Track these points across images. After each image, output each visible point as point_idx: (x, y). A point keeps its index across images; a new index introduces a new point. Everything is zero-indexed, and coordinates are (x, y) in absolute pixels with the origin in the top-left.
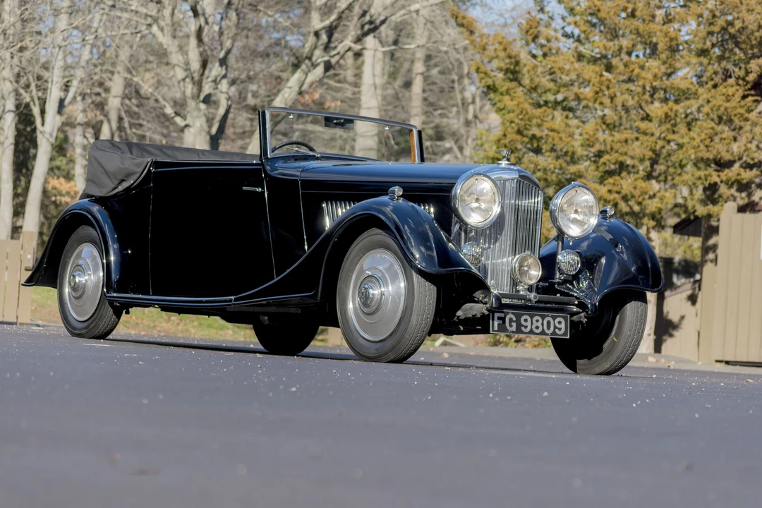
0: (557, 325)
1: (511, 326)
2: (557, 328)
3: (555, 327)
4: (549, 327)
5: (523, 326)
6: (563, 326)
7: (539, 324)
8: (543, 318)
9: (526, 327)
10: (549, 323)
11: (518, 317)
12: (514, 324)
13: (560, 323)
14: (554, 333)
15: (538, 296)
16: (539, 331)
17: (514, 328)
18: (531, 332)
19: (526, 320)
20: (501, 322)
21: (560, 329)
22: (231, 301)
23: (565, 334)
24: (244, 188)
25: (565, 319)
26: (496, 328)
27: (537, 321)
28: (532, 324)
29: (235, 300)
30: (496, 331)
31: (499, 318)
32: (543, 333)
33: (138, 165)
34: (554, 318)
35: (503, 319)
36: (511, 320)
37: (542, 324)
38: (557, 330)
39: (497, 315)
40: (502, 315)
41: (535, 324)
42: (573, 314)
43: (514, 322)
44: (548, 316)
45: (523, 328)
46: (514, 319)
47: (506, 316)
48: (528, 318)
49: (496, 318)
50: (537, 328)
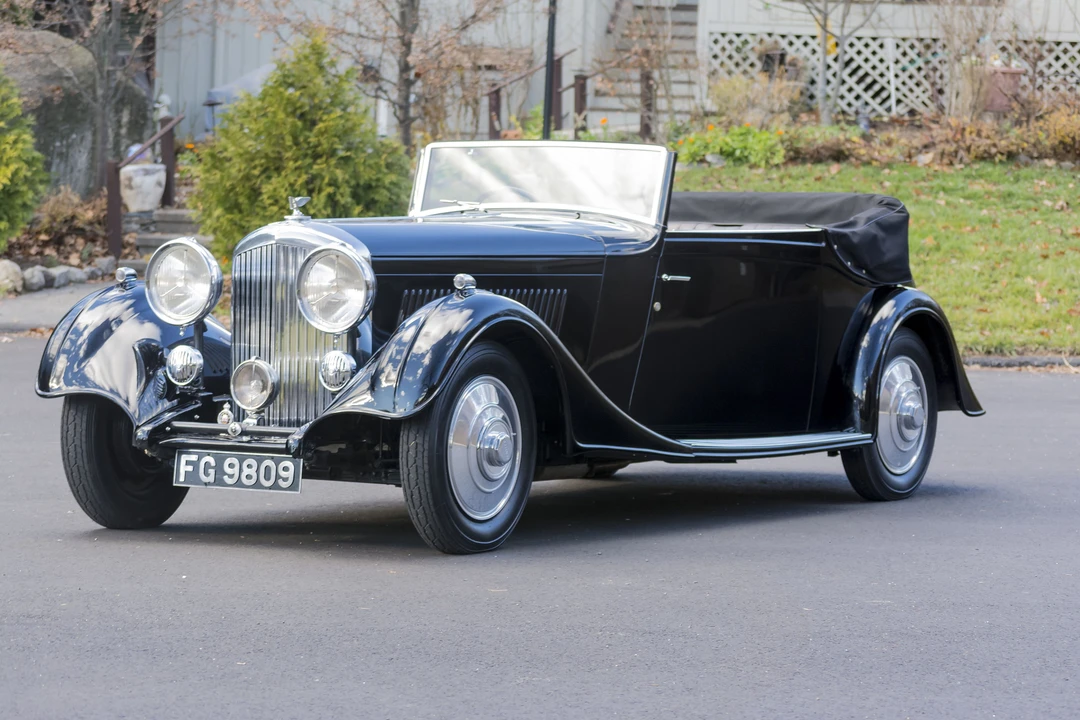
0: (283, 474)
1: (206, 474)
2: (281, 477)
3: (278, 476)
4: (267, 477)
5: (226, 474)
6: (290, 474)
7: (252, 472)
8: (260, 461)
9: (231, 476)
10: (268, 469)
12: (212, 472)
13: (286, 469)
16: (252, 482)
17: (211, 479)
18: (239, 483)
19: (231, 466)
20: (190, 468)
21: (285, 480)
23: (293, 487)
25: (295, 462)
26: (182, 479)
27: (249, 466)
28: (240, 470)
30: (182, 483)
31: (188, 463)
32: (258, 485)
34: (277, 462)
35: (195, 464)
36: (207, 465)
37: (258, 471)
38: (280, 482)
39: (184, 458)
40: (194, 458)
41: (246, 471)
43: (213, 468)
44: (267, 458)
45: (226, 477)
46: (213, 463)
47: (199, 460)
48: (235, 461)
49: (183, 462)
50: (249, 477)
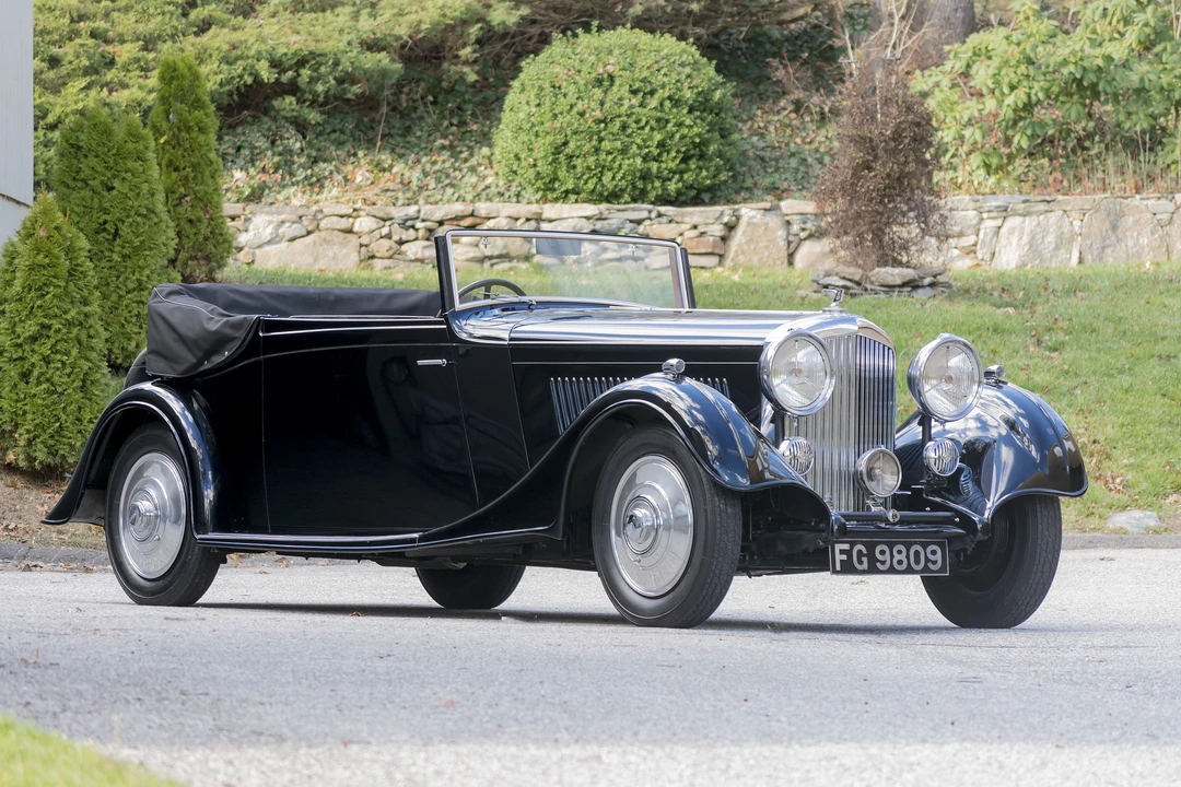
0: (931, 557)
1: (860, 562)
2: (930, 561)
3: (927, 560)
4: (917, 561)
5: (879, 561)
6: (939, 557)
7: (903, 557)
8: (908, 546)
9: (883, 563)
10: (917, 554)
11: (871, 547)
12: (865, 559)
13: (934, 552)
14: (926, 569)
15: (898, 514)
16: (904, 566)
17: (865, 566)
18: (892, 571)
19: (882, 552)
20: (844, 557)
21: (935, 562)
22: (413, 540)
23: (942, 569)
24: (420, 362)
25: (941, 545)
26: (838, 568)
27: (900, 552)
28: (892, 556)
29: (421, 539)
30: (839, 572)
31: (842, 552)
32: (909, 570)
33: (237, 326)
34: (925, 545)
36: (860, 553)
37: (908, 557)
38: (930, 565)
39: (838, 547)
40: (846, 547)
41: (897, 557)
42: (952, 539)
43: (864, 555)
44: (915, 543)
45: (878, 564)
46: (865, 552)
47: (852, 548)
48: (885, 548)
49: (837, 552)
50: (900, 562)
